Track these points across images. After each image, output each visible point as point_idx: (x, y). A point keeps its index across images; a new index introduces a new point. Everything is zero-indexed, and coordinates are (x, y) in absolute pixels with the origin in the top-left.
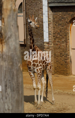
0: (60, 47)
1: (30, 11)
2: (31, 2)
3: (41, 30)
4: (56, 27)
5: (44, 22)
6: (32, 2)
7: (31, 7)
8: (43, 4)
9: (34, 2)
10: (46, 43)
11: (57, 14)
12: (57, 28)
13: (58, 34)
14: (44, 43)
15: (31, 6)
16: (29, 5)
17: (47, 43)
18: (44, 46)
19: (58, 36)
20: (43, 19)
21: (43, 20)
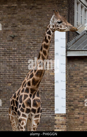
0: (83, 122)
1: (24, 64)
2: (26, 49)
3: (48, 94)
4: (76, 90)
5: (57, 81)
6: (30, 49)
7: (26, 57)
8: (56, 52)
9: (34, 49)
10: (58, 116)
11: (79, 70)
12: (78, 91)
13: (79, 101)
14: (55, 116)
15: (26, 55)
16: (21, 53)
17: (61, 116)
18: (56, 120)
19: (80, 105)
20: (53, 76)
21: (54, 78)
